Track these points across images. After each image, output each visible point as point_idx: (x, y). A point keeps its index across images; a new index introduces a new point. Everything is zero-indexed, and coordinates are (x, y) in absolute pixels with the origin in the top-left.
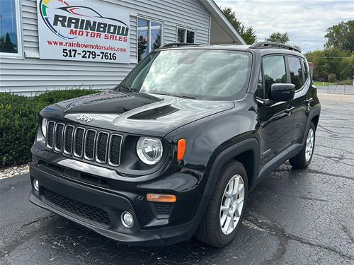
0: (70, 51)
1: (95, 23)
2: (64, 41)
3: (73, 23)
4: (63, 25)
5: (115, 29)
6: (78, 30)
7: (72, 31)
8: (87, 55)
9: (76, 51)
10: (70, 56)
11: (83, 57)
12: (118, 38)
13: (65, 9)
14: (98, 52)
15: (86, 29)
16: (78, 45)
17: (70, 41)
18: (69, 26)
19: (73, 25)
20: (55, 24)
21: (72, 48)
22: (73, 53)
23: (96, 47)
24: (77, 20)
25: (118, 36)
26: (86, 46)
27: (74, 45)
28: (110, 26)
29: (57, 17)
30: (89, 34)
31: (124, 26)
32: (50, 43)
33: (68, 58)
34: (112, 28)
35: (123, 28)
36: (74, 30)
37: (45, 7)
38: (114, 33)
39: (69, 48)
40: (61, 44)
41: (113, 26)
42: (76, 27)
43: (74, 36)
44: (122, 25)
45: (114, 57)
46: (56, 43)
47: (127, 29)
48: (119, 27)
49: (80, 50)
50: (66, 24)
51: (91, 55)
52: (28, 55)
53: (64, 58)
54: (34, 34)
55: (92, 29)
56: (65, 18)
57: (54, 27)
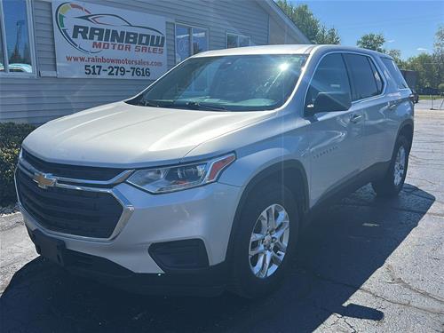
0: (93, 67)
1: (122, 33)
2: (86, 56)
3: (97, 34)
4: (85, 37)
5: (147, 40)
6: (103, 42)
7: (95, 43)
8: (114, 72)
9: (100, 67)
10: (94, 73)
11: (109, 74)
12: (151, 50)
13: (85, 18)
14: (127, 67)
15: (113, 40)
16: (103, 60)
17: (93, 56)
18: (91, 38)
19: (96, 37)
20: (75, 36)
21: (96, 64)
22: (97, 70)
23: (126, 61)
24: (101, 30)
25: (152, 48)
26: (112, 61)
27: (98, 60)
28: (141, 36)
29: (76, 28)
30: (116, 47)
32: (69, 59)
33: (91, 76)
34: (144, 38)
35: (158, 37)
36: (98, 42)
38: (147, 44)
39: (92, 64)
40: (83, 59)
41: (145, 35)
42: (100, 39)
43: (98, 49)
44: (156, 34)
45: (147, 73)
46: (76, 59)
47: (163, 38)
48: (153, 37)
49: (105, 66)
50: (88, 35)
51: (119, 72)
52: (44, 73)
53: (86, 76)
54: (50, 49)
55: (120, 40)
56: (86, 29)
57: (74, 40)
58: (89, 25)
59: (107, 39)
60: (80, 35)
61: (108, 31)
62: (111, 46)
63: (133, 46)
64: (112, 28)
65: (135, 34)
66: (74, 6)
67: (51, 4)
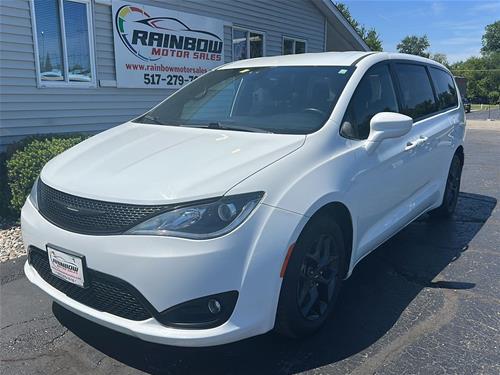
0: (153, 76)
1: (181, 38)
2: (146, 64)
3: (156, 39)
4: (144, 43)
5: (206, 45)
6: (162, 48)
7: (154, 49)
8: (173, 81)
9: (159, 76)
10: (153, 83)
11: (169, 83)
12: (209, 57)
13: (145, 22)
14: (186, 76)
15: (172, 47)
16: (162, 68)
17: (152, 63)
18: (151, 44)
19: (155, 43)
20: (135, 42)
21: (155, 73)
22: (156, 79)
23: (184, 69)
24: (160, 35)
25: (210, 54)
26: (171, 69)
27: (157, 68)
28: (200, 41)
29: (136, 33)
30: (175, 53)
31: (217, 40)
32: (128, 67)
33: (150, 86)
34: (203, 43)
35: (216, 42)
36: (157, 48)
37: (121, 21)
38: (205, 50)
39: (151, 73)
40: (142, 67)
41: (203, 41)
42: (159, 45)
43: (157, 57)
44: (214, 39)
46: (135, 67)
47: (221, 43)
48: (211, 42)
49: (164, 75)
50: (147, 41)
51: (178, 81)
52: (104, 83)
53: (146, 86)
54: (110, 56)
55: (179, 47)
56: (145, 33)
57: (133, 46)
58: (149, 29)
59: (165, 46)
60: (139, 40)
61: (167, 36)
62: (170, 53)
63: (191, 53)
64: (170, 33)
65: (194, 40)
66: (133, 9)
67: (111, 7)
